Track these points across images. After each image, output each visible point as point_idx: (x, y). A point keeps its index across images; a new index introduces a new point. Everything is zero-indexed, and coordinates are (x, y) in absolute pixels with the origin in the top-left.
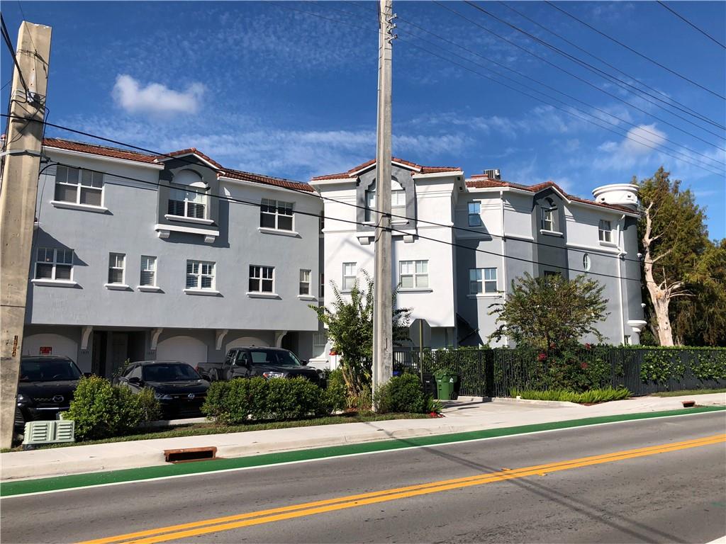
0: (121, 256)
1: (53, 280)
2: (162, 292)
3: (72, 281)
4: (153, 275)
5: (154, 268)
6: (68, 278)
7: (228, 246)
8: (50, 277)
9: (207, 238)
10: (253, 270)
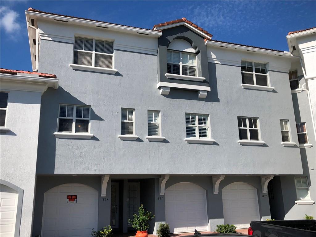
0: (131, 111)
1: (73, 133)
2: (167, 142)
3: (89, 134)
4: (158, 127)
5: (159, 121)
6: (87, 131)
7: (218, 100)
8: (71, 130)
9: (201, 93)
10: (241, 121)
